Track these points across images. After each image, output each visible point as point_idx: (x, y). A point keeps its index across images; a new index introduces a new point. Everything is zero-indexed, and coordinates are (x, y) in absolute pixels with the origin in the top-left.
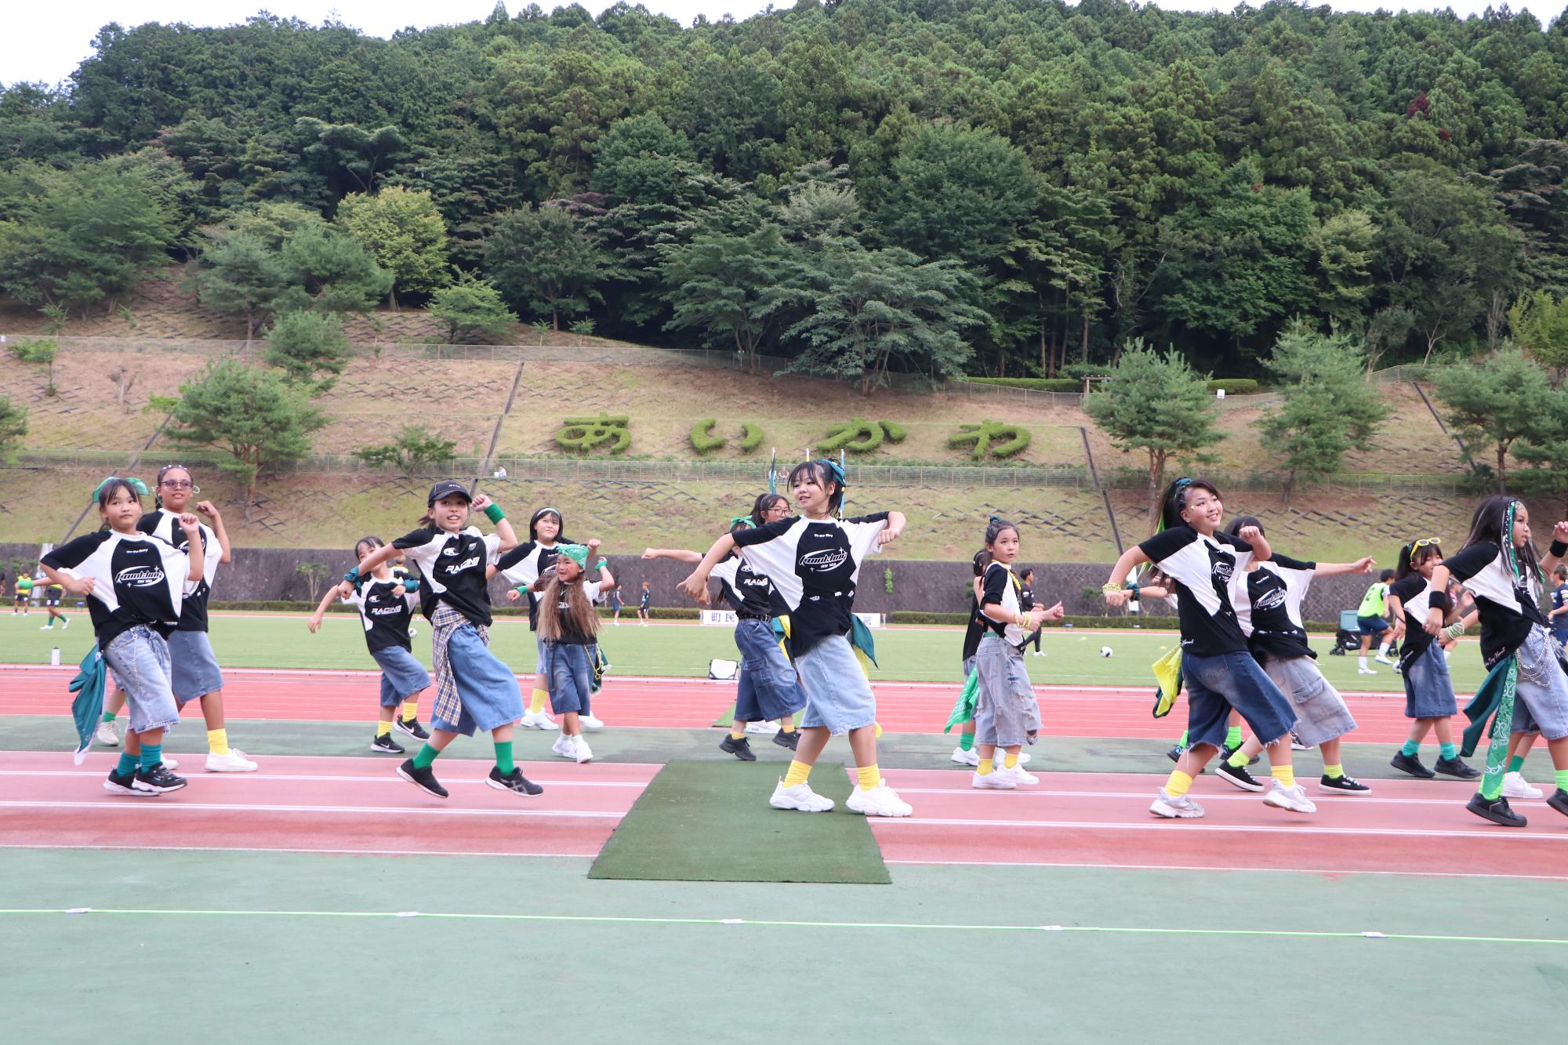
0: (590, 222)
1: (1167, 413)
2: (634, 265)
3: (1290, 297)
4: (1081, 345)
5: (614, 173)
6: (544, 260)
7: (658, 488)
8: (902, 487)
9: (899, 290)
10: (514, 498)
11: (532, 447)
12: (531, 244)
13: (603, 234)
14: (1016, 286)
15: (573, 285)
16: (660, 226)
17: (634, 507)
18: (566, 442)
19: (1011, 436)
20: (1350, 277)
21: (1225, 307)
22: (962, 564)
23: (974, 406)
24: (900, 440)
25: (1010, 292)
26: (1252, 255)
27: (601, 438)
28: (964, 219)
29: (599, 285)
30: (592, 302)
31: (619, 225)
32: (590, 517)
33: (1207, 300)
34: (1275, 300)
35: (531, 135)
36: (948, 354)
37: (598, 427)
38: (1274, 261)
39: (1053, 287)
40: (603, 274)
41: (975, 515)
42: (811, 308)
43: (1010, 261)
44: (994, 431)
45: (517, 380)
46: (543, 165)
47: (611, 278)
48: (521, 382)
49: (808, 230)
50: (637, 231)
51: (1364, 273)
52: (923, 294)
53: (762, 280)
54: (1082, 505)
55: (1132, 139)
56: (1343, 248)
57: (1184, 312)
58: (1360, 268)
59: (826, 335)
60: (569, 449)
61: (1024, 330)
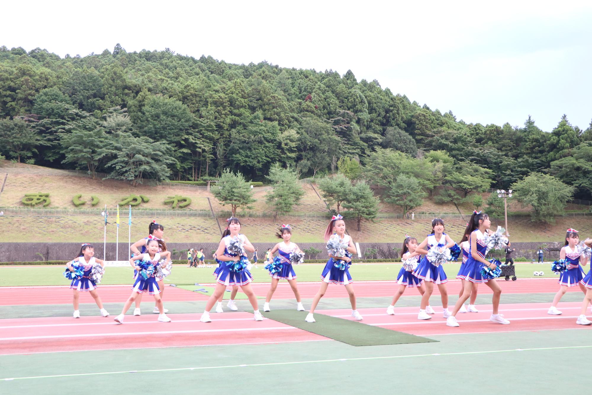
0: (33, 124)
1: (238, 193)
2: (49, 140)
3: (272, 156)
4: (206, 170)
5: (42, 108)
6: (15, 137)
7: (62, 218)
8: (149, 218)
9: (146, 151)
10: (7, 223)
11: (13, 204)
12: (10, 131)
13: (38, 129)
14: (185, 150)
15: (26, 147)
16: (59, 127)
17: (53, 225)
18: (26, 202)
19: (185, 200)
20: (291, 150)
21: (252, 159)
22: (171, 243)
23: (172, 190)
24: (147, 202)
25: (183, 153)
26: (260, 142)
27: (39, 201)
28: (168, 128)
29: (36, 147)
30: (34, 153)
31: (44, 126)
32: (36, 229)
33: (247, 156)
34: (268, 157)
35: (8, 93)
36: (163, 173)
37: (38, 197)
38: (267, 144)
39: (197, 151)
40: (38, 143)
41: (174, 227)
42: (115, 157)
43: (183, 142)
44: (179, 199)
45: (5, 180)
46: (13, 103)
47: (41, 144)
48: (7, 181)
49: (113, 130)
50: (50, 128)
51: (295, 149)
52: (155, 152)
53: (98, 146)
54: (210, 223)
55: (222, 104)
56: (288, 141)
57: (239, 160)
58: (294, 148)
59: (121, 166)
60: (27, 205)
61: (188, 165)
